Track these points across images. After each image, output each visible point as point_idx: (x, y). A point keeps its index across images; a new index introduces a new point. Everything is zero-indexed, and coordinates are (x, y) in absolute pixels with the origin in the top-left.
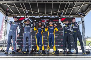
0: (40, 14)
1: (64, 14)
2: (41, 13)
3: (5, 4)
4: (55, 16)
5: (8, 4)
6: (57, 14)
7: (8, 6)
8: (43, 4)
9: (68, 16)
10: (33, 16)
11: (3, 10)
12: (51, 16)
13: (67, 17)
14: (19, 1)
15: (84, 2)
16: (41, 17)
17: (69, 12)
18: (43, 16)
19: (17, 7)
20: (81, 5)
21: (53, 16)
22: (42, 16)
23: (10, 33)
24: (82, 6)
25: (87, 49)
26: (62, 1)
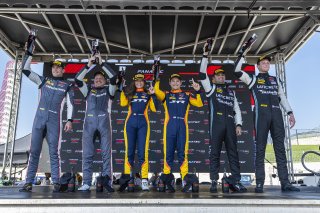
0: (133, 52)
1: (215, 52)
2: (136, 48)
3: (13, 16)
4: (184, 59)
5: (24, 17)
6: (191, 53)
7: (23, 22)
8: (145, 18)
9: (231, 59)
10: (110, 58)
11: (6, 39)
12: (171, 59)
13: (225, 62)
14: (63, 7)
15: (283, 9)
16: (135, 61)
17: (231, 46)
18: (145, 59)
19: (54, 26)
20: (276, 19)
21: (177, 58)
22: (139, 58)
23: (39, 116)
24: (277, 24)
25: (296, 175)
26: (209, 8)
